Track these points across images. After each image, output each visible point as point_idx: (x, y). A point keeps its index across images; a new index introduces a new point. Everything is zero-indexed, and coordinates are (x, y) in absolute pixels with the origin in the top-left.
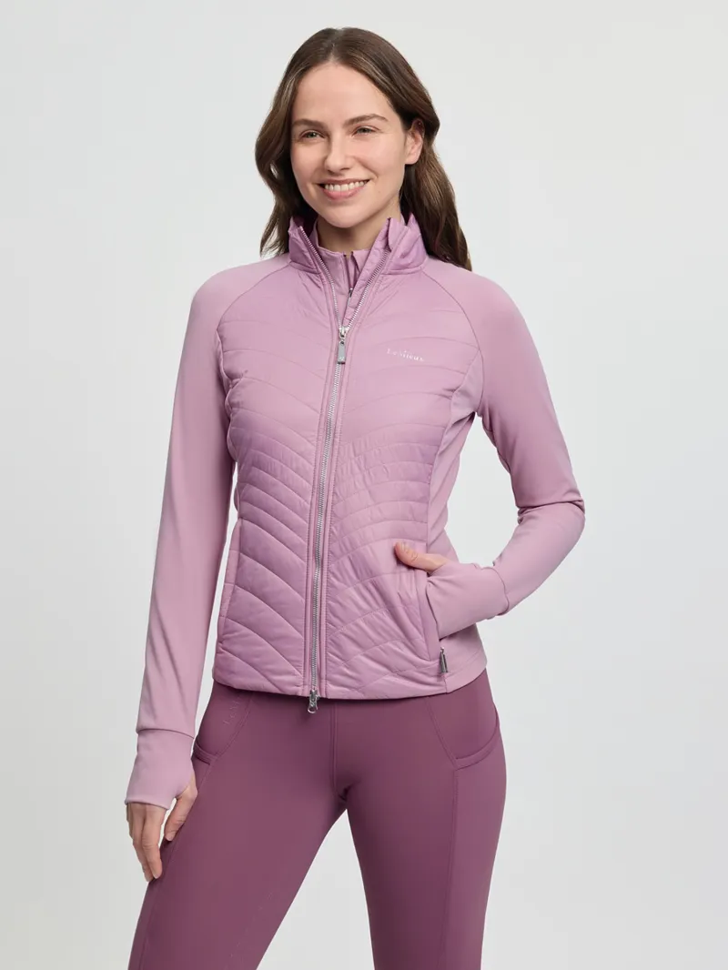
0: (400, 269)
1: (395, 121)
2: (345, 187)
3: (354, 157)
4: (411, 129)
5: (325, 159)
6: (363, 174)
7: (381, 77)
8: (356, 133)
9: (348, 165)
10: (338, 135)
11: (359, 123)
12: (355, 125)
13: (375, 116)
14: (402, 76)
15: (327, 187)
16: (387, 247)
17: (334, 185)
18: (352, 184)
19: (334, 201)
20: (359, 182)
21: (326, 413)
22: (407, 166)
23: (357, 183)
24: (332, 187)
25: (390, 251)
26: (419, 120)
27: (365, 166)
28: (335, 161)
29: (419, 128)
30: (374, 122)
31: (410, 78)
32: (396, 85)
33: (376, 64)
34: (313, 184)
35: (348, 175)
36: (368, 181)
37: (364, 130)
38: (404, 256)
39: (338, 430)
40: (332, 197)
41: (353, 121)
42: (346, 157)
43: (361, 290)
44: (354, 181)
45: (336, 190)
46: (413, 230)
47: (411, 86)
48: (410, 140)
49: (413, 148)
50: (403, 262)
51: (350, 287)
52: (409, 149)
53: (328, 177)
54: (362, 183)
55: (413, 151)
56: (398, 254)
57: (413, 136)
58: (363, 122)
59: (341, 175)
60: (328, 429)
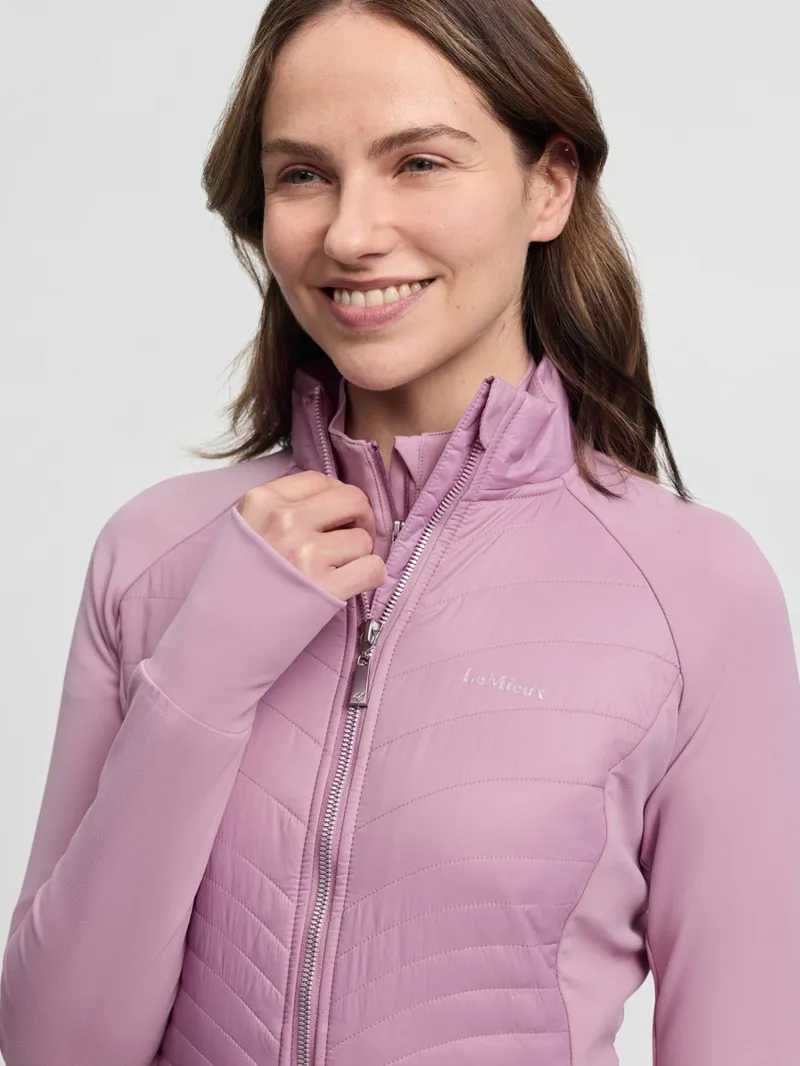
0: (504, 488)
1: (499, 144)
2: (376, 297)
3: (397, 228)
4: (544, 160)
5: (324, 232)
6: (417, 268)
7: (461, 39)
8: (401, 171)
9: (378, 247)
10: (361, 178)
11: (406, 147)
12: (397, 152)
13: (449, 130)
14: (522, 40)
15: (336, 296)
16: (476, 444)
17: (350, 292)
18: (392, 292)
19: (355, 331)
20: (411, 283)
21: (321, 826)
22: (536, 250)
23: (405, 289)
24: (346, 296)
25: (484, 450)
26: (564, 140)
27: (420, 246)
28: (349, 237)
29: (562, 157)
30: (443, 143)
31: (542, 46)
32: (503, 63)
33: (455, 13)
34: (309, 287)
35: (382, 270)
36: (431, 280)
37: (421, 165)
38: (516, 457)
39: (344, 865)
40: (347, 322)
41: (390, 142)
42: (376, 227)
43: (416, 536)
44: (398, 284)
45: (356, 303)
46: (550, 395)
47: (543, 63)
48: (539, 184)
49: (548, 205)
50: (513, 472)
51: (394, 517)
52: (539, 205)
53: (333, 274)
54: (417, 287)
55: (548, 212)
56: (502, 454)
57: (552, 178)
58: (419, 144)
59: (365, 269)
60: (325, 864)
